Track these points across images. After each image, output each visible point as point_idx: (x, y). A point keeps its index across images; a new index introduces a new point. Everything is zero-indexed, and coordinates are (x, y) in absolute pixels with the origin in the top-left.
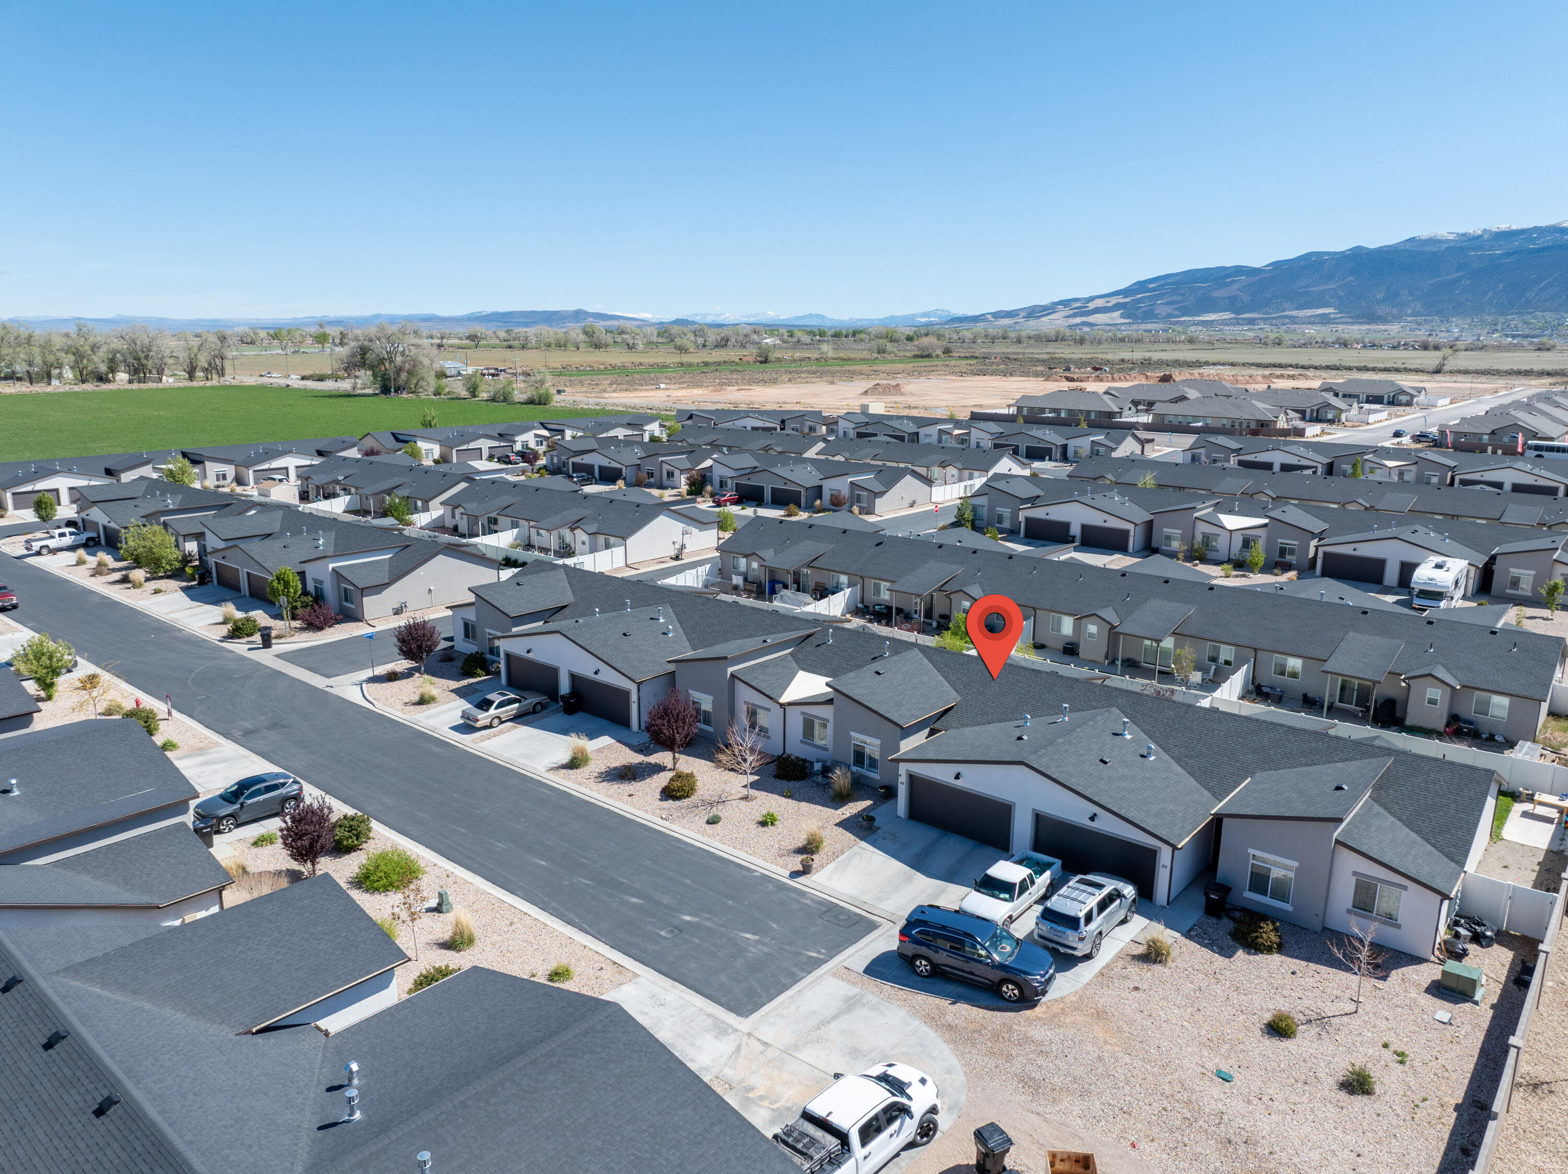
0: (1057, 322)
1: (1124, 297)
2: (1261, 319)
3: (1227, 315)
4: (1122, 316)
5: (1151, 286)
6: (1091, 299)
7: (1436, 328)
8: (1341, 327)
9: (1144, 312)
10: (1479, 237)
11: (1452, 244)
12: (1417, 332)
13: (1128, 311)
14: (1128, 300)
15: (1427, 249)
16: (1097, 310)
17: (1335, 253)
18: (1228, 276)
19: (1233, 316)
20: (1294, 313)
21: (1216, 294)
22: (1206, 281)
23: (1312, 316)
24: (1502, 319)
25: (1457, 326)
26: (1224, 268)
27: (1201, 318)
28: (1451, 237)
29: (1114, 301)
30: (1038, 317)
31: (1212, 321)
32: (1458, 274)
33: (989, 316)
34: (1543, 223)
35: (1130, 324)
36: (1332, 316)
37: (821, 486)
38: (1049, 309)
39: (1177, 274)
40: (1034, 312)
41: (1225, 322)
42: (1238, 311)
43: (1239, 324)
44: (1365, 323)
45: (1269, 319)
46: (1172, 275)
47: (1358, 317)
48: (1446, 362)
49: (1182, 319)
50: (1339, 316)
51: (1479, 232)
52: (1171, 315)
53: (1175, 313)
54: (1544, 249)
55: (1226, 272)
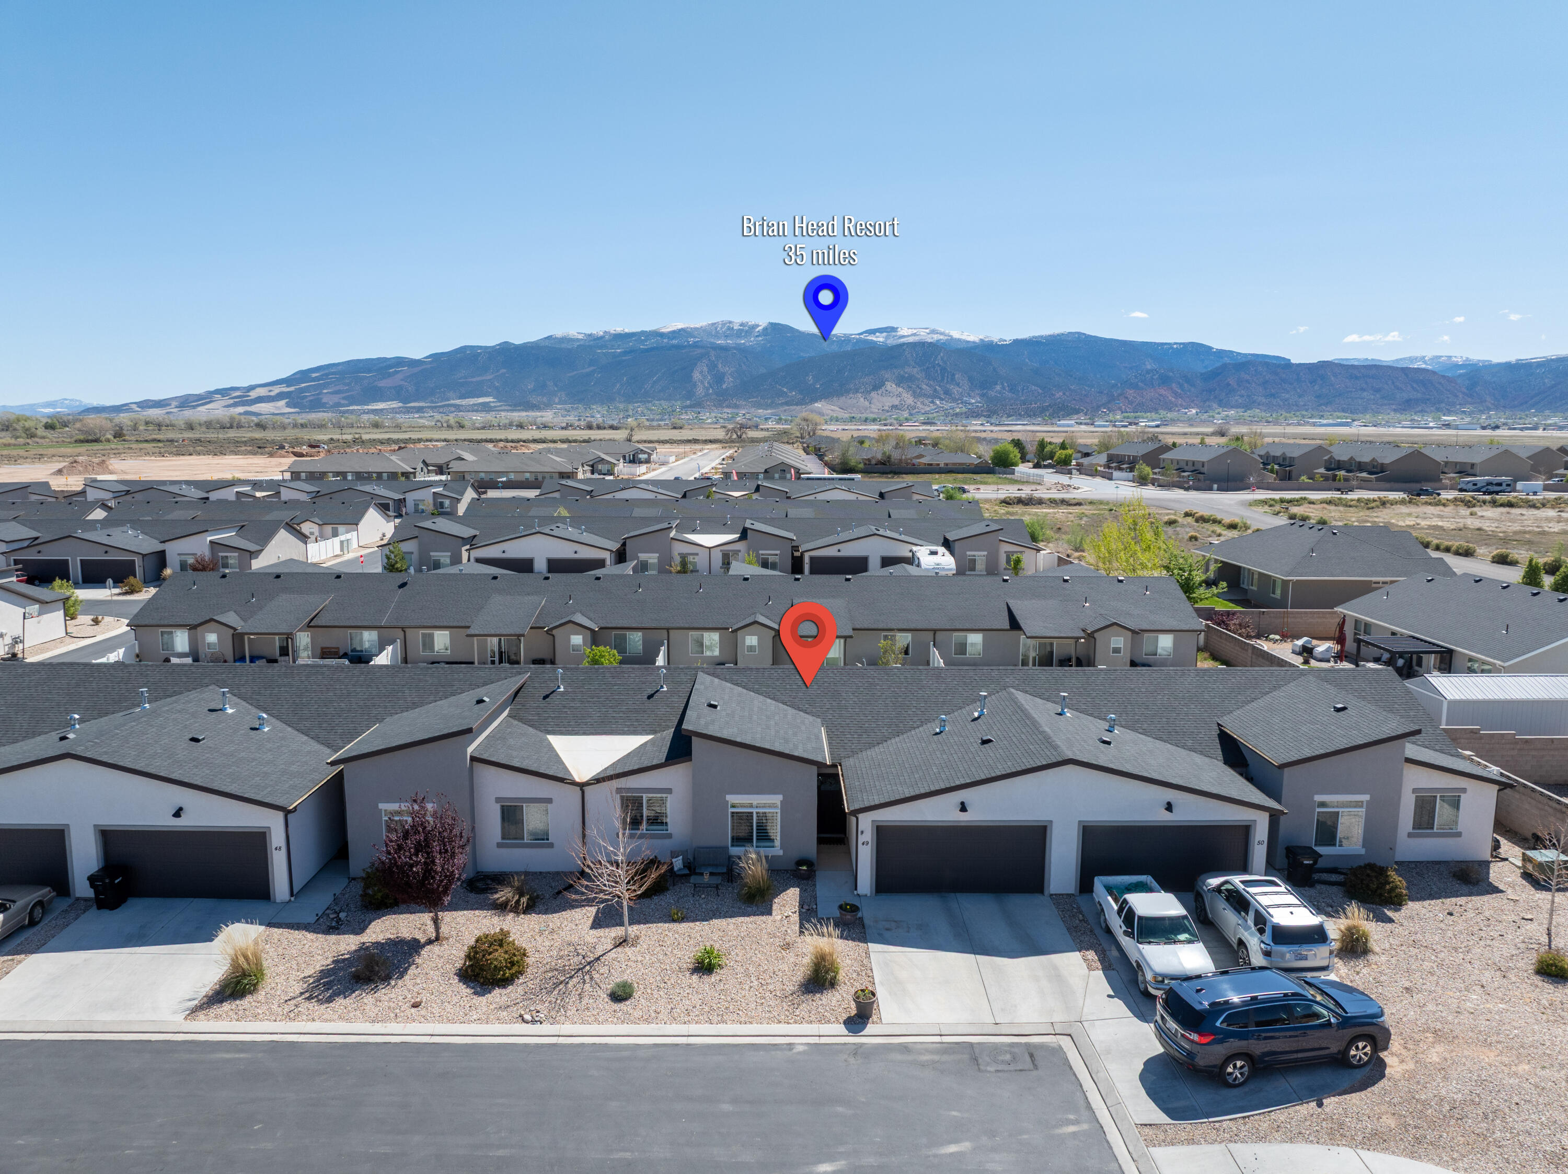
0: (217, 410)
1: (287, 386)
2: (428, 407)
3: (395, 404)
4: (288, 405)
5: (314, 375)
6: (252, 388)
7: (582, 414)
8: (503, 414)
9: (311, 401)
10: (602, 337)
11: (582, 343)
12: (568, 418)
13: (294, 400)
14: (292, 389)
15: (563, 346)
16: (260, 400)
17: (486, 347)
18: (391, 367)
19: (400, 405)
20: (458, 402)
21: (382, 384)
22: (369, 371)
23: (474, 405)
24: (631, 407)
25: (599, 412)
26: (385, 359)
27: (370, 407)
28: (580, 337)
29: (276, 390)
30: (194, 407)
31: (382, 410)
32: (592, 368)
33: (134, 406)
34: (647, 329)
35: (298, 413)
36: (492, 405)
37: (163, 552)
38: (207, 398)
39: (338, 364)
40: (186, 402)
41: (394, 410)
42: (405, 401)
43: (408, 412)
44: (523, 410)
45: (436, 407)
46: (334, 365)
47: (515, 405)
48: (633, 433)
49: (351, 408)
50: (499, 404)
51: (601, 333)
52: (338, 405)
53: (343, 402)
54: (652, 349)
55: (388, 363)
